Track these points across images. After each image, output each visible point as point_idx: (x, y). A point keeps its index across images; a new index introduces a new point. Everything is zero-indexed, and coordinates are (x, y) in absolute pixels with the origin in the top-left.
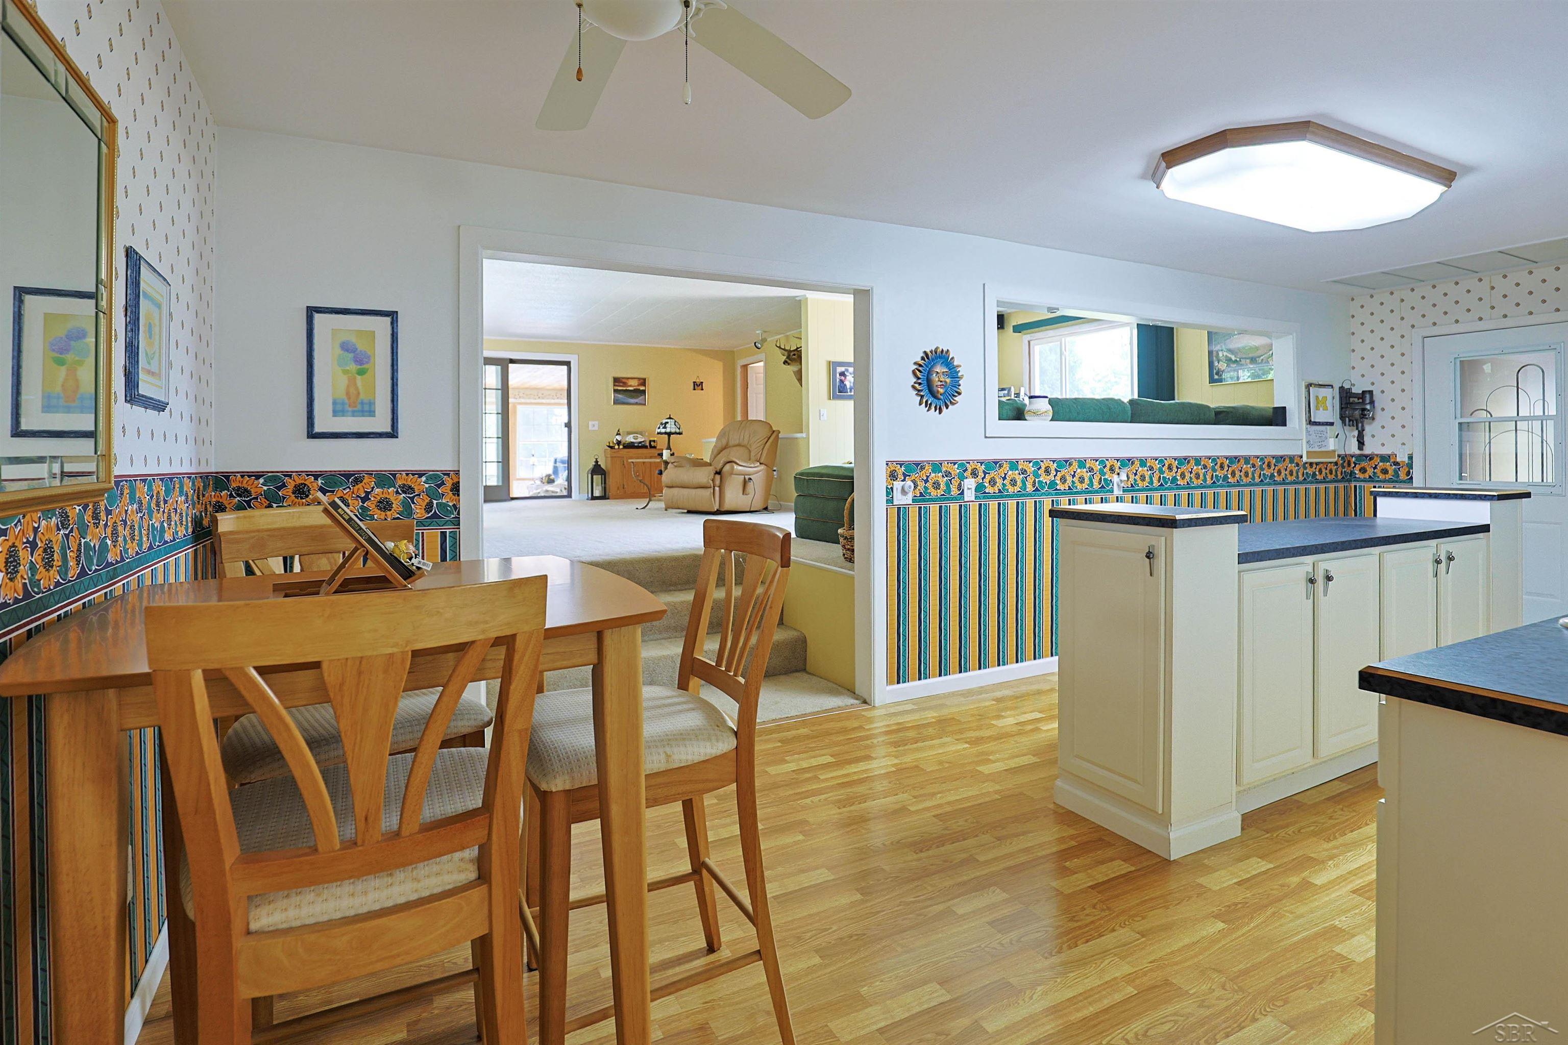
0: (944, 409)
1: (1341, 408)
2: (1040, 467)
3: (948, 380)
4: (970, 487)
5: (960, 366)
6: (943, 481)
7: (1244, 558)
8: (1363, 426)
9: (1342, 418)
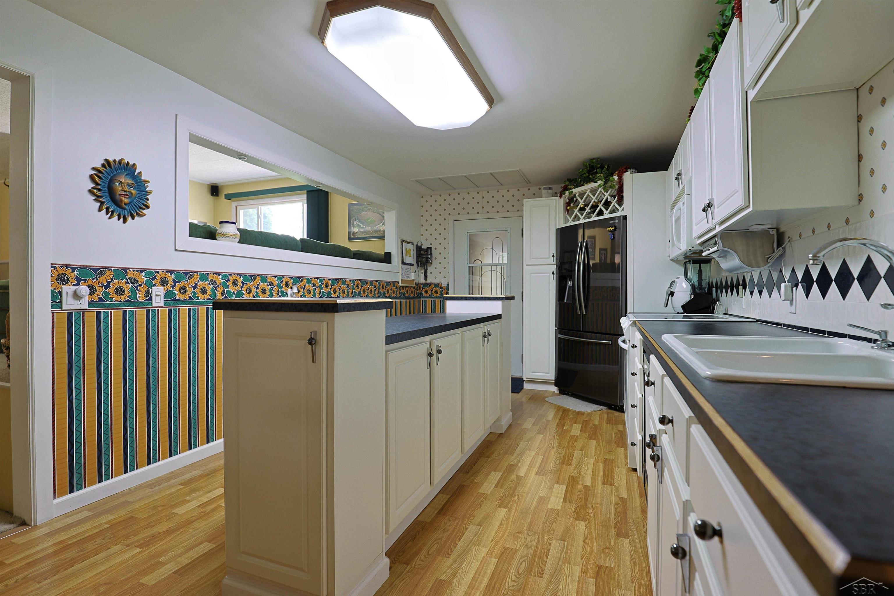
0: (129, 219)
1: (417, 257)
2: (229, 280)
3: (134, 192)
4: (158, 294)
5: (149, 182)
6: (128, 288)
7: (391, 339)
8: (427, 267)
9: (417, 262)
